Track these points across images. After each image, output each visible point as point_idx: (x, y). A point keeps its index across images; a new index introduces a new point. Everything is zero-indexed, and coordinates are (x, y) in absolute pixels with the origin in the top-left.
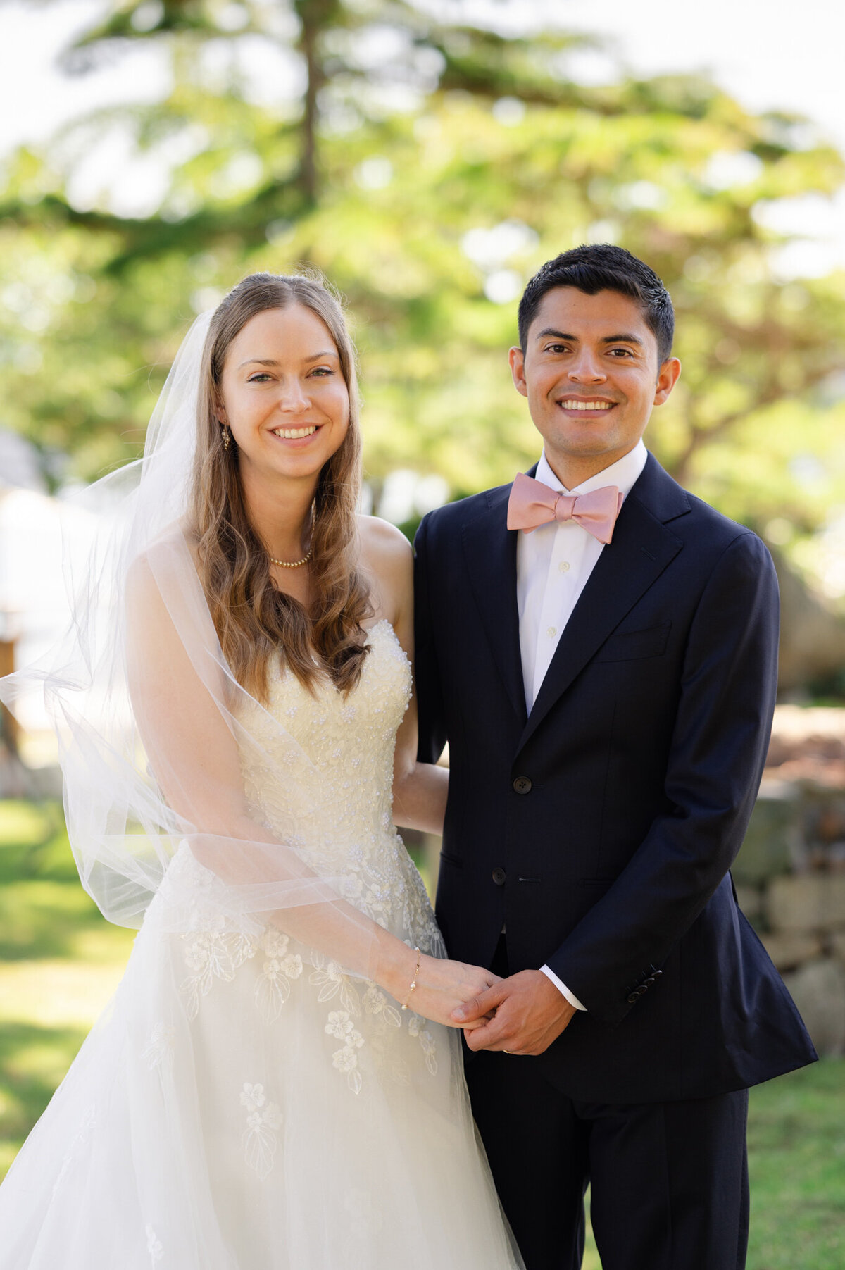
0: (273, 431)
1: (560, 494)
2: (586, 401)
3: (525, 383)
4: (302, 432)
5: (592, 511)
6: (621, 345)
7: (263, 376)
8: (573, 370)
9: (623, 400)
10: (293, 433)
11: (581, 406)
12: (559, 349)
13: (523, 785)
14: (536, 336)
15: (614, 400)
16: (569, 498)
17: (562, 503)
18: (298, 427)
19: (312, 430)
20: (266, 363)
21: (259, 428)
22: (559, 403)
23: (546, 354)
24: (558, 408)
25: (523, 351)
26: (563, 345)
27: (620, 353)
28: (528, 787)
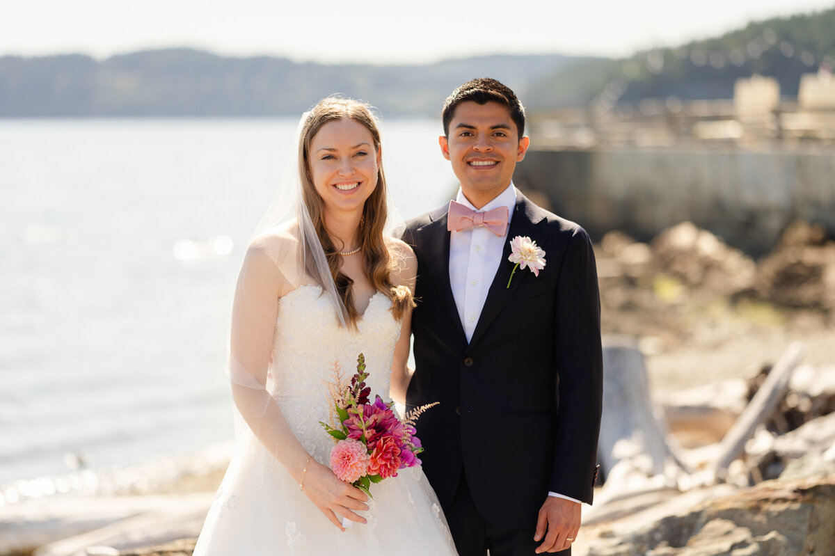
0: (335, 186)
1: (474, 211)
2: (483, 161)
3: (448, 154)
4: (350, 187)
5: (493, 220)
6: (500, 130)
7: (329, 157)
8: (476, 145)
9: (502, 160)
10: (346, 187)
11: (481, 163)
12: (467, 134)
13: (469, 362)
14: (454, 128)
15: (498, 160)
16: (480, 214)
17: (476, 216)
18: (348, 183)
19: (355, 185)
20: (330, 150)
21: (327, 184)
22: (469, 163)
23: (460, 137)
24: (468, 165)
25: (447, 137)
26: (469, 131)
27: (499, 134)
28: (471, 363)
